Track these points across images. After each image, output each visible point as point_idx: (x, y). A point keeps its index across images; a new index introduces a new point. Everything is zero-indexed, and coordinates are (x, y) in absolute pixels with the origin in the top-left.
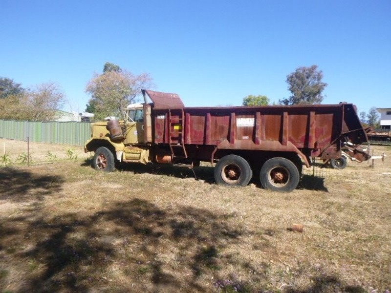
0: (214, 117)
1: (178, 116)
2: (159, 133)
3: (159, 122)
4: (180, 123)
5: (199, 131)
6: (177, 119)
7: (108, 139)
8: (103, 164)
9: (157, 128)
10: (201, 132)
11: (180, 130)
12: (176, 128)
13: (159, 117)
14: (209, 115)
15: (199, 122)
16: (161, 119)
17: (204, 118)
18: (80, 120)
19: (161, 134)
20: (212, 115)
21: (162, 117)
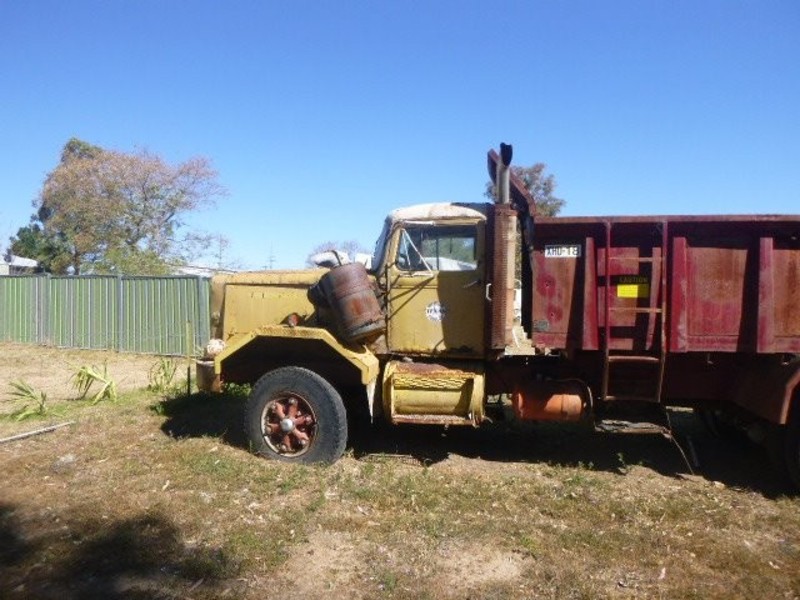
0: (787, 253)
1: (636, 250)
2: (553, 312)
3: (554, 272)
4: (643, 275)
5: (722, 302)
6: (629, 258)
7: (323, 334)
8: (298, 433)
9: (542, 292)
10: (727, 307)
11: (642, 301)
12: (628, 291)
13: (550, 254)
14: (768, 242)
15: (724, 271)
16: (561, 262)
17: (741, 256)
18: (7, 272)
19: (559, 316)
20: (779, 245)
21: (569, 253)
